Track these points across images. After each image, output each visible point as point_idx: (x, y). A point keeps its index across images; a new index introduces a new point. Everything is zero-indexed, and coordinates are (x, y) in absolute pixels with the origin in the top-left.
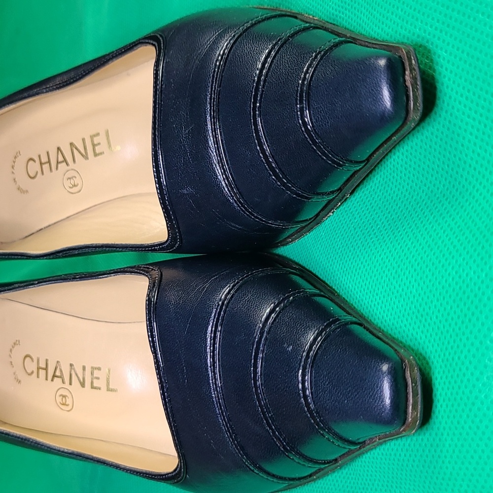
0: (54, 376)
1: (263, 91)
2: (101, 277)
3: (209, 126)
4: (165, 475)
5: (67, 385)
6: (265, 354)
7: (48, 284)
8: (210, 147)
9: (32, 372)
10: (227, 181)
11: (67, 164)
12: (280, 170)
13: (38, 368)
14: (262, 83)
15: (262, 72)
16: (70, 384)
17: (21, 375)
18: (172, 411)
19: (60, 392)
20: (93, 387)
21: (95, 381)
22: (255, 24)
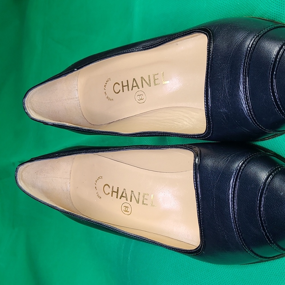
0: (122, 196)
1: (278, 66)
2: (163, 148)
3: (241, 80)
4: (190, 251)
5: (129, 201)
6: (267, 196)
7: (131, 150)
8: (240, 91)
9: (109, 193)
10: (248, 108)
11: (139, 88)
12: (282, 106)
13: (113, 192)
14: (277, 63)
15: (278, 57)
16: (131, 201)
17: (102, 194)
18: (203, 219)
19: (124, 205)
20: (143, 204)
21: (145, 200)
22: (270, 30)
